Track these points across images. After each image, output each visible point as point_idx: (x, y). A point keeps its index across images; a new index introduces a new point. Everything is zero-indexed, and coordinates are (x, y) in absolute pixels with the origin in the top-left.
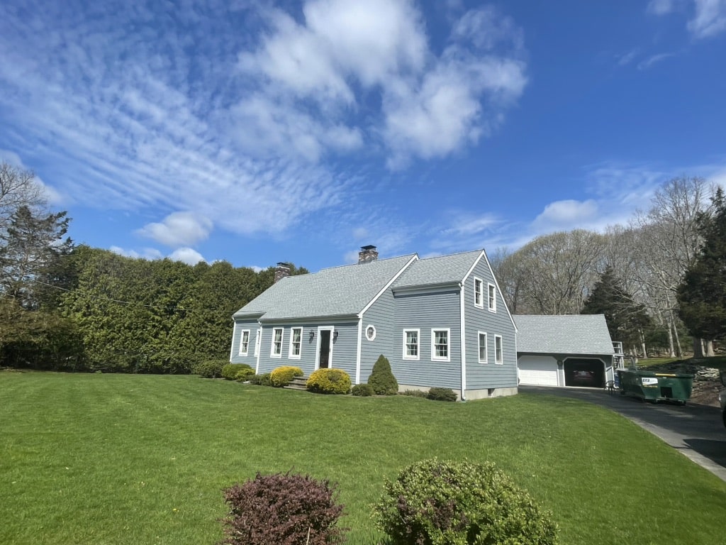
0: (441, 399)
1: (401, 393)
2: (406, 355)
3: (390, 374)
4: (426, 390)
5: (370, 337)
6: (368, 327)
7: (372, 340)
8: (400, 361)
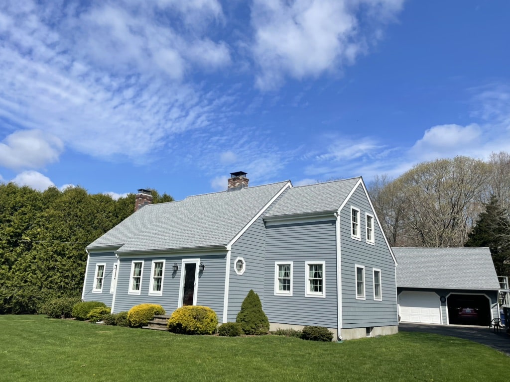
0: (316, 339)
1: (272, 333)
2: (278, 291)
3: (260, 311)
4: (299, 329)
5: (239, 271)
6: (237, 260)
7: (241, 274)
8: (272, 297)
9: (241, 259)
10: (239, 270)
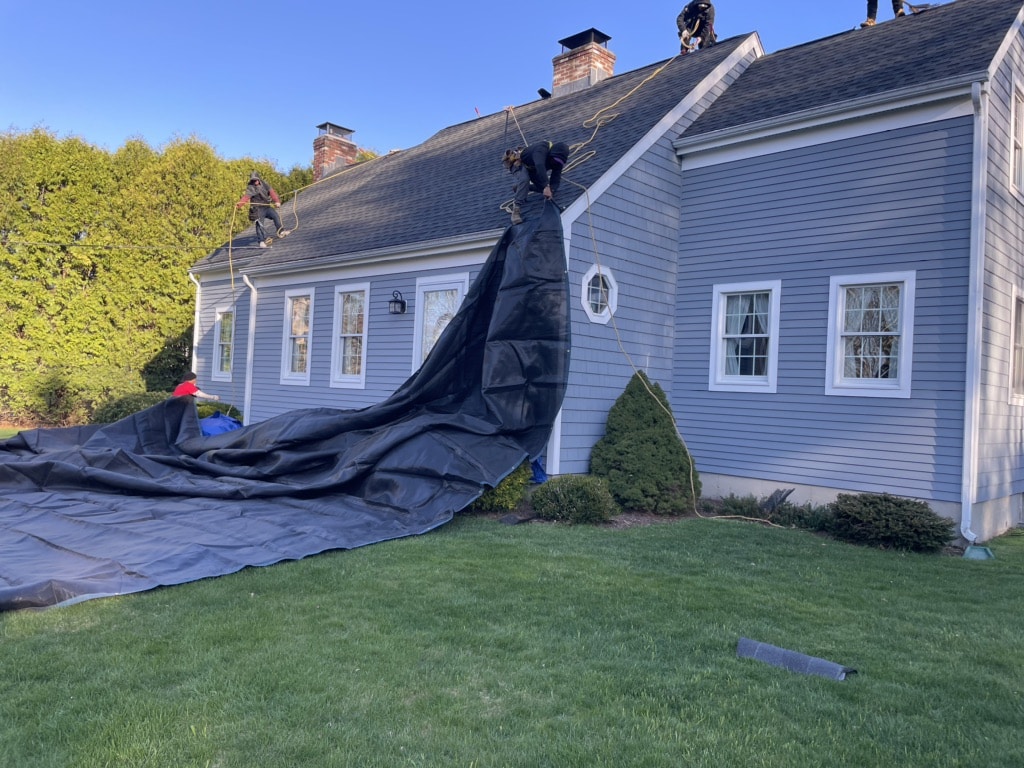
0: (891, 541)
1: (707, 509)
2: (722, 377)
3: (671, 439)
4: (823, 498)
5: (596, 311)
6: (590, 275)
7: (605, 321)
8: (702, 395)
9: (606, 271)
10: (597, 308)
